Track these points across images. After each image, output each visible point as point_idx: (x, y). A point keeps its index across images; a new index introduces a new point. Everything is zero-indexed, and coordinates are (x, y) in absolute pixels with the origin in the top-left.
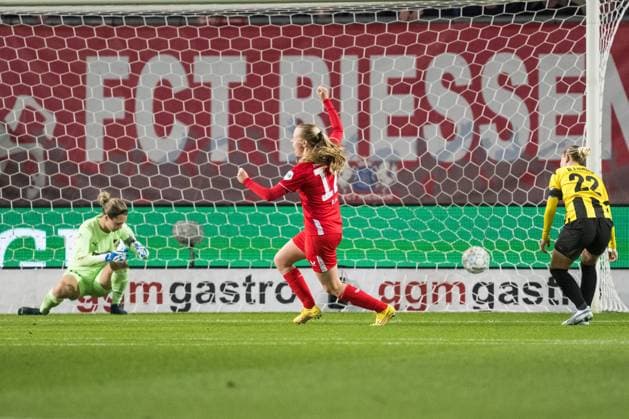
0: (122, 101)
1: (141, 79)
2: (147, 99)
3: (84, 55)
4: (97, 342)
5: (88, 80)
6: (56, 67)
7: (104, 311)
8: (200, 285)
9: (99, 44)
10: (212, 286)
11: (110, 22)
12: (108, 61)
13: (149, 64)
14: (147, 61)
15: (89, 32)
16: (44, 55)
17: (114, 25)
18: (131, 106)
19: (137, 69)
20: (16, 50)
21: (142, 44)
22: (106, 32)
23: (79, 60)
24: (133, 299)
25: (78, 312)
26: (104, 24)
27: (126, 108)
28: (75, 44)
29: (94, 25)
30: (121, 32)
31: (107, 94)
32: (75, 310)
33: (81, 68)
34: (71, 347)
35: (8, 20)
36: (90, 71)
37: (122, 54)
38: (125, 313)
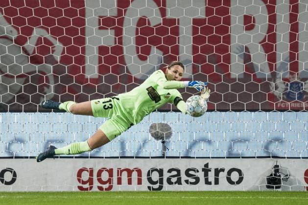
8: (170, 171)
10: (178, 171)
24: (119, 182)
25: (78, 190)
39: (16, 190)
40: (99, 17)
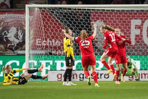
0: (139, 30)
1: (144, 25)
2: (146, 29)
3: (130, 19)
4: (133, 88)
5: (131, 25)
6: (123, 22)
7: (135, 80)
9: (134, 17)
11: (137, 11)
12: (136, 21)
13: (146, 21)
14: (145, 20)
15: (132, 14)
16: (121, 19)
17: (137, 12)
18: (141, 31)
19: (143, 22)
20: (114, 18)
21: (144, 16)
22: (136, 14)
23: (129, 20)
24: (142, 78)
25: (129, 80)
26: (135, 12)
27: (140, 31)
28: (128, 16)
29: (133, 12)
30: (139, 14)
31: (136, 28)
32: (128, 80)
33: (130, 22)
34: (127, 89)
35: (112, 11)
36: (132, 23)
37: (139, 19)
38: (140, 81)
39: (110, 80)
40: (136, 25)
